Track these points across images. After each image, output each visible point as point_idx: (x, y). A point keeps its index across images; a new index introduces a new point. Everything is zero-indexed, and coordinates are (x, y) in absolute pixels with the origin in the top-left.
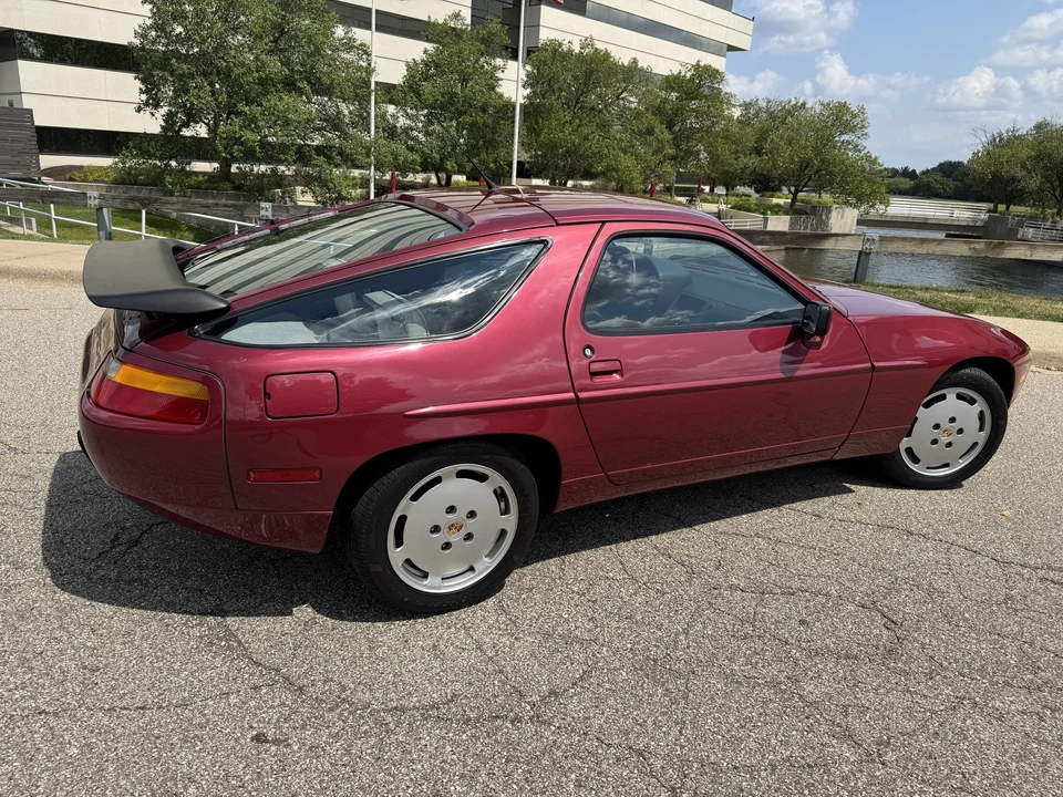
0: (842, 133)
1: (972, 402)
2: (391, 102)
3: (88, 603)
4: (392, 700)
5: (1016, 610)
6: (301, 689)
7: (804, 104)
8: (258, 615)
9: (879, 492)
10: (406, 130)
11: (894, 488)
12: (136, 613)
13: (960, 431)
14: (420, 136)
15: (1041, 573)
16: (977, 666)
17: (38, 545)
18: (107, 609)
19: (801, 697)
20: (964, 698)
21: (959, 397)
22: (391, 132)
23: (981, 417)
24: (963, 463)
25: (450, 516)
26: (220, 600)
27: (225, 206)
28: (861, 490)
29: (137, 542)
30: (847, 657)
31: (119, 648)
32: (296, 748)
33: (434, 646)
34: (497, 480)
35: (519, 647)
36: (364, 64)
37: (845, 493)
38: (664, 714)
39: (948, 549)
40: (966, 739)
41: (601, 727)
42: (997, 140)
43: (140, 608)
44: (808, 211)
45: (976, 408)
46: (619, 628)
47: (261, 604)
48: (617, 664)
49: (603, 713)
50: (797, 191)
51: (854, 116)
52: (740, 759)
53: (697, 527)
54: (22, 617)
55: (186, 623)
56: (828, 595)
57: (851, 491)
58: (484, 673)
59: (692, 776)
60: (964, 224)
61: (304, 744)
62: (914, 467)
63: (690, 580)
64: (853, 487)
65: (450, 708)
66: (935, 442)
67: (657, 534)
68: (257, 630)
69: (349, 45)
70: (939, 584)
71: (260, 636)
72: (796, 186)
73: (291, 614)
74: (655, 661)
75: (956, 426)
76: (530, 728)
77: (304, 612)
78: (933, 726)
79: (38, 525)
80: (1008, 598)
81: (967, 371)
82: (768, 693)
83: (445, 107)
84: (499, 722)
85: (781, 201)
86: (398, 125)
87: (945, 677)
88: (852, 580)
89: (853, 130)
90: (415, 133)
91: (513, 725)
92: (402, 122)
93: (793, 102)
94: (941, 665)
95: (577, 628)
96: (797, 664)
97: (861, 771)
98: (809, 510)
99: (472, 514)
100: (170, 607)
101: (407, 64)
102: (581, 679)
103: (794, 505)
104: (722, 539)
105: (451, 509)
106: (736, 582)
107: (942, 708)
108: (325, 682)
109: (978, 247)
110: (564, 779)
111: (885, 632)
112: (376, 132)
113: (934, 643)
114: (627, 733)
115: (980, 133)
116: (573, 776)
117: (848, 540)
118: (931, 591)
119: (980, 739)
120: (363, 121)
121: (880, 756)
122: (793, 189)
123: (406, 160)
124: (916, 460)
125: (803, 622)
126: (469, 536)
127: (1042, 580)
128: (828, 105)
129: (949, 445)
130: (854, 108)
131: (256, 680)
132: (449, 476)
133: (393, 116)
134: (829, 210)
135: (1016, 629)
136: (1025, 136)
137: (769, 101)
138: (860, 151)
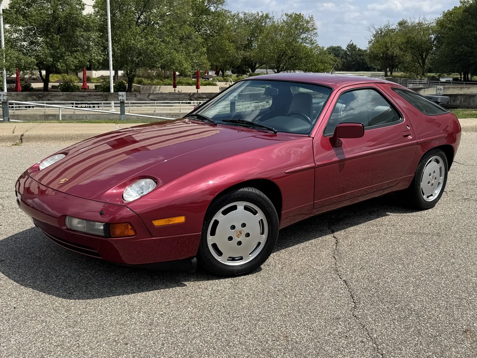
0: (302, 33)
7: (267, 16)
42: (379, 32)
50: (279, 71)
51: (308, 22)
89: (308, 30)
93: (260, 14)
115: (372, 29)
128: (291, 16)
130: (306, 17)
136: (395, 30)
137: (245, 14)
138: (313, 44)
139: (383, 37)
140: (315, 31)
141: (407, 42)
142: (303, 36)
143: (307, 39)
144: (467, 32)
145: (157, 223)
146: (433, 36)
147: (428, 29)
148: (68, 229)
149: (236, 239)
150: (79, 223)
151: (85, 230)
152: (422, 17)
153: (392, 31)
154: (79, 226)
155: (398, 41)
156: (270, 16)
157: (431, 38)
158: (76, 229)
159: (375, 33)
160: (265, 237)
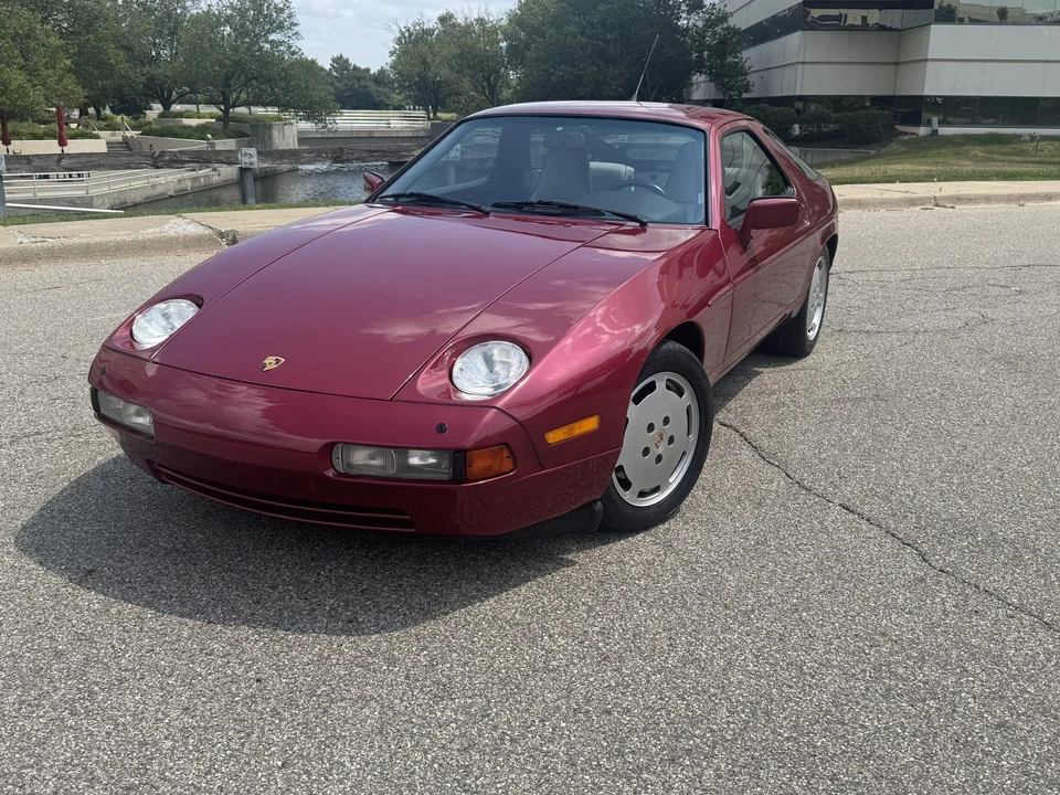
0: (269, 32)
42: (407, 35)
44: (248, 131)
50: (228, 108)
51: (281, 10)
89: (280, 27)
134: (270, 129)
136: (433, 30)
138: (293, 53)
139: (413, 45)
140: (296, 28)
141: (461, 55)
142: (272, 37)
143: (281, 43)
144: (569, 38)
145: (555, 437)
146: (504, 44)
147: (494, 30)
148: (339, 474)
149: (655, 452)
150: (372, 457)
151: (391, 472)
152: (482, 9)
153: (429, 32)
154: (373, 462)
155: (445, 52)
157: (501, 48)
158: (362, 473)
159: (398, 35)
160: (693, 438)
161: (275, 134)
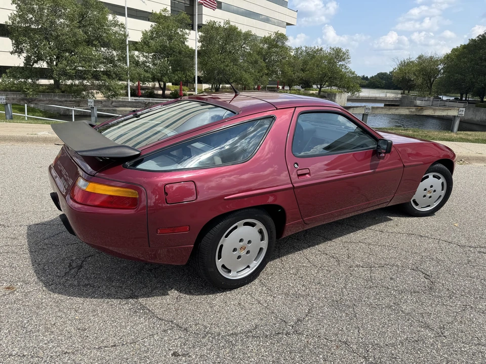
0: (339, 61)
1: (439, 178)
2: (136, 50)
3: (69, 298)
4: (229, 330)
5: (474, 266)
6: (186, 329)
7: (321, 49)
8: (153, 296)
9: (403, 219)
10: (144, 63)
11: (408, 217)
12: (94, 301)
13: (435, 191)
14: (151, 65)
15: (478, 249)
16: (467, 291)
17: (32, 271)
18: (80, 300)
19: (402, 311)
20: (466, 305)
21: (434, 176)
22: (137, 63)
23: (443, 184)
24: (436, 205)
25: (241, 243)
26: (132, 291)
27: (70, 101)
28: (395, 219)
29: (81, 267)
30: (415, 292)
31: (92, 318)
32: (194, 357)
33: (239, 304)
34: (260, 225)
35: (277, 301)
36: (123, 33)
37: (389, 220)
38: (349, 324)
39: (439, 242)
40: (473, 323)
41: (325, 333)
42: (403, 63)
43: (95, 298)
44: (326, 96)
45: (441, 181)
46: (316, 288)
47: (152, 291)
48: (321, 304)
49: (324, 327)
50: (321, 87)
51: (344, 54)
52: (388, 341)
53: (333, 240)
54: (38, 308)
55: (120, 304)
56: (397, 266)
57: (391, 220)
58: (266, 314)
59: (370, 350)
60: (392, 99)
61: (197, 355)
62: (416, 208)
63: (339, 264)
64: (391, 218)
65: (257, 331)
66: (425, 196)
67: (318, 244)
68: (155, 303)
69: (116, 24)
70: (440, 257)
71: (158, 306)
72: (321, 85)
73: (168, 294)
74: (337, 301)
75: (433, 189)
76: (295, 337)
77: (174, 293)
78: (459, 318)
79: (28, 262)
80: (469, 261)
81: (437, 165)
82: (389, 311)
83: (162, 52)
84: (280, 336)
85: (314, 92)
86: (140, 60)
87: (456, 297)
88: (404, 258)
89: (344, 60)
90: (148, 64)
91: (287, 336)
92: (142, 59)
93: (317, 48)
94: (453, 292)
95: (298, 290)
96: (396, 297)
97: (437, 341)
98: (377, 229)
99: (249, 242)
100: (109, 296)
101: (143, 33)
102: (309, 312)
103: (370, 228)
104: (346, 245)
105: (241, 240)
106: (358, 263)
107: (460, 310)
108: (196, 325)
109: (412, 110)
110: (317, 358)
111: (426, 280)
112: (130, 64)
113: (447, 283)
114: (336, 335)
115: (396, 60)
116: (321, 356)
117: (397, 241)
118: (438, 261)
119: (479, 323)
120: (123, 59)
121: (442, 333)
122: (319, 86)
123: (144, 77)
124: (417, 204)
125: (391, 279)
126: (248, 252)
127: (479, 252)
128: (333, 49)
129: (430, 197)
130: (344, 50)
131: (163, 327)
132: (240, 225)
133: (137, 56)
134: (335, 95)
135: (477, 274)
136: (414, 61)
137: (306, 47)
138: (347, 69)
140: (349, 60)
141: (421, 70)
143: (343, 65)
146: (441, 67)
147: (437, 61)
153: (412, 62)
155: (414, 69)
156: (324, 49)
159: (400, 63)
161: (337, 97)
